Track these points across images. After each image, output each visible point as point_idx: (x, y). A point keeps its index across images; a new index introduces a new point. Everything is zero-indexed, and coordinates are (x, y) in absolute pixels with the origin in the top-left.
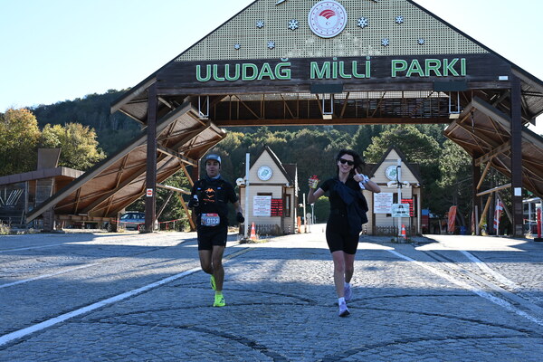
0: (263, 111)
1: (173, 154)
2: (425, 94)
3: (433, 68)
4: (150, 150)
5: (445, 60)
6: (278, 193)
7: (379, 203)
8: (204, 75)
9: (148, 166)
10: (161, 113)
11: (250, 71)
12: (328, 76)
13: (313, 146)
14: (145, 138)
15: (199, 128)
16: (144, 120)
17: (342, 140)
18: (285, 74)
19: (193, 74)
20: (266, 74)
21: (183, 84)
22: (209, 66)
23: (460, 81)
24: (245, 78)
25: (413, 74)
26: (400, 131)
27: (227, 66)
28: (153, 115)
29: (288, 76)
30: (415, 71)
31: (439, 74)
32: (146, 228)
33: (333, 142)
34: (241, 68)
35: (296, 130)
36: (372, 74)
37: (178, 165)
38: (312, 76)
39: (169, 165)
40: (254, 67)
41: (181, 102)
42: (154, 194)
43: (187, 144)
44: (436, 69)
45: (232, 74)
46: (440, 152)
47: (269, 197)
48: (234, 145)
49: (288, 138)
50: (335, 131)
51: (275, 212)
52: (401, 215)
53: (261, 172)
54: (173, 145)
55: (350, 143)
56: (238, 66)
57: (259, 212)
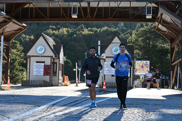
0: (48, 13)
7: (107, 69)
13: (109, 37)
47: (43, 64)
51: (46, 73)
53: (38, 49)
57: (37, 72)
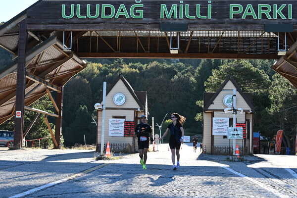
0: (118, 45)
1: (40, 81)
2: (258, 34)
3: (264, 12)
4: (20, 77)
5: (275, 6)
6: (130, 116)
7: (217, 127)
8: (68, 13)
9: (18, 91)
10: (31, 45)
11: (108, 11)
12: (175, 17)
13: (161, 77)
14: (15, 67)
15: (63, 59)
16: (15, 51)
17: (187, 72)
18: (138, 14)
19: (59, 12)
20: (122, 14)
21: (50, 21)
22: (73, 6)
23: (287, 23)
24: (104, 16)
25: (247, 17)
26: (236, 65)
27: (89, 6)
28: (23, 46)
29: (141, 16)
30: (249, 14)
31: (269, 17)
32: (14, 145)
33: (179, 73)
34: (101, 8)
35: (148, 62)
36: (213, 15)
37: (44, 91)
38: (162, 17)
39: (36, 91)
40: (112, 7)
41: (48, 36)
42: (22, 115)
43: (53, 72)
44: (267, 13)
45: (93, 13)
46: (270, 84)
47: (123, 120)
48: (93, 74)
49: (140, 69)
50: (180, 63)
51: (127, 133)
52: (236, 137)
53: (116, 98)
54: (40, 73)
55: (193, 74)
56: (98, 6)
57: (113, 132)
